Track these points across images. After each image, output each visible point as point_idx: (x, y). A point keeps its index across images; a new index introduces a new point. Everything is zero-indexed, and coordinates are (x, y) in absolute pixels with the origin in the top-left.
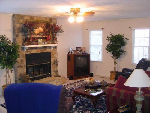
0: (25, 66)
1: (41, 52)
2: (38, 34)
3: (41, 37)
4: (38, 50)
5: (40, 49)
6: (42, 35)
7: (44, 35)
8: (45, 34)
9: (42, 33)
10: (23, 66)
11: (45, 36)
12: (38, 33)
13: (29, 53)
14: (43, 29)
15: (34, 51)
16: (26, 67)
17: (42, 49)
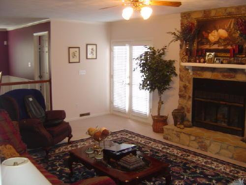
0: (189, 97)
1: (222, 79)
2: (215, 44)
3: (222, 47)
4: (215, 73)
5: (221, 72)
6: (224, 45)
7: (228, 44)
8: (231, 43)
9: (225, 39)
10: (186, 96)
11: (231, 46)
12: (216, 40)
13: (198, 77)
14: (227, 31)
15: (208, 75)
16: (191, 99)
17: (225, 74)
